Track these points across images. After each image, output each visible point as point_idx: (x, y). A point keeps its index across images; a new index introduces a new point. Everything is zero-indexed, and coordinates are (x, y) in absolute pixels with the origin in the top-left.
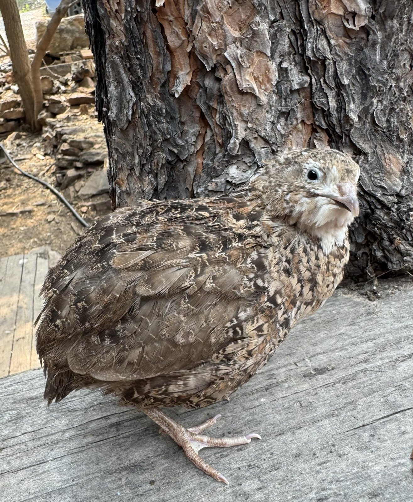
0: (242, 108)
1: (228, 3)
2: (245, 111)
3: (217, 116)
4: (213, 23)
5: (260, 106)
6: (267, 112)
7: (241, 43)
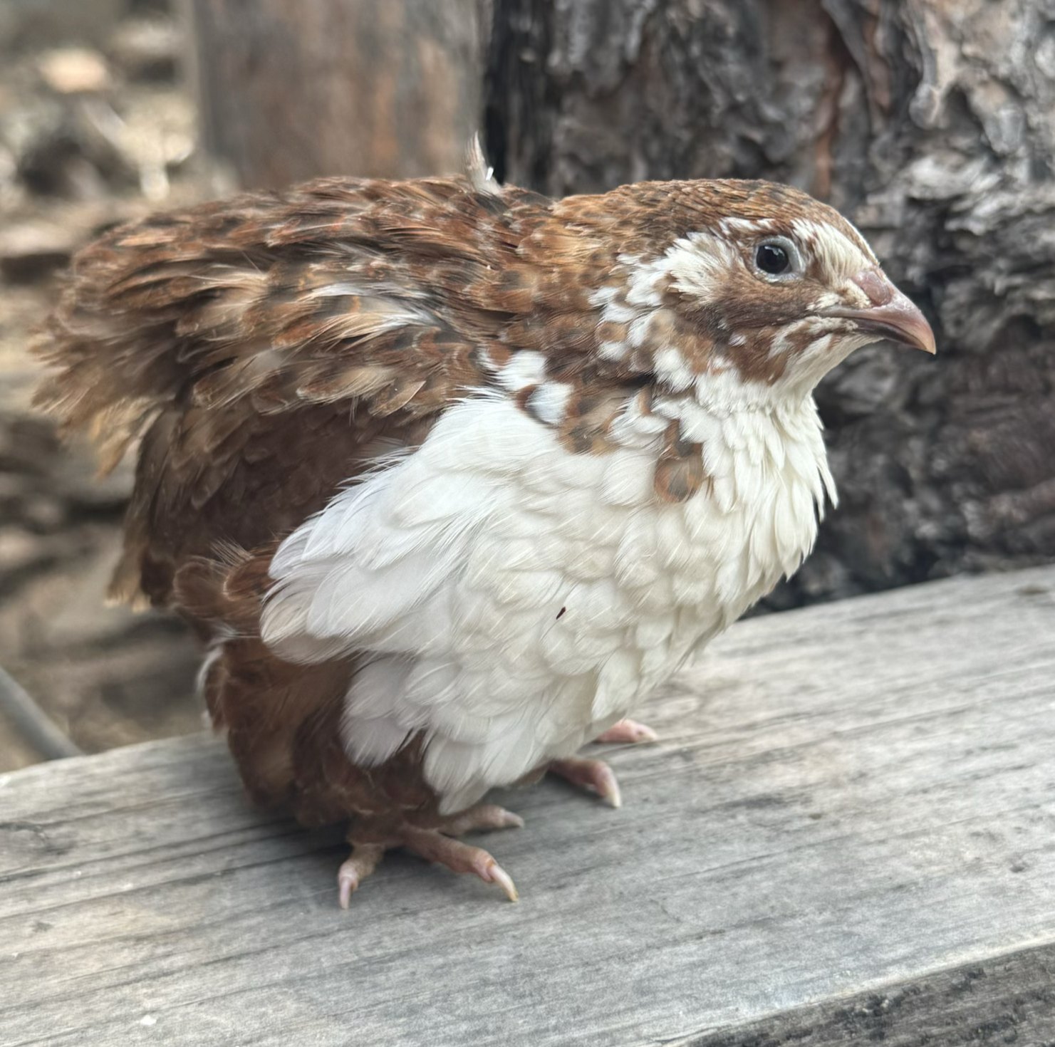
2: (956, 14)
3: (879, 33)
6: (1012, 16)
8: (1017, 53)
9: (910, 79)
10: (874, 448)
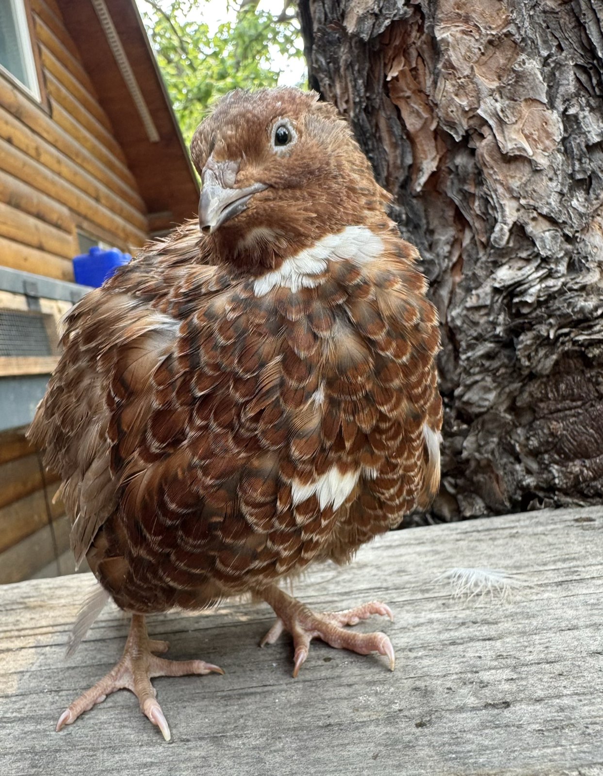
0: (511, 181)
1: (480, 49)
2: (515, 184)
3: (477, 203)
4: (460, 78)
5: (537, 171)
6: (551, 179)
7: (501, 93)
8: (554, 200)
9: (490, 222)
10: (491, 433)
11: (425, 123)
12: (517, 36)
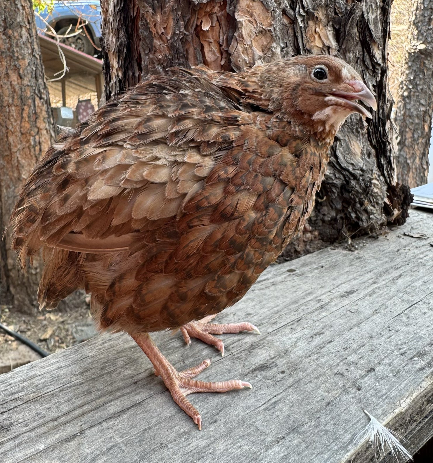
4: (245, 45)
7: (264, 59)
11: (217, 59)
12: (273, 33)
